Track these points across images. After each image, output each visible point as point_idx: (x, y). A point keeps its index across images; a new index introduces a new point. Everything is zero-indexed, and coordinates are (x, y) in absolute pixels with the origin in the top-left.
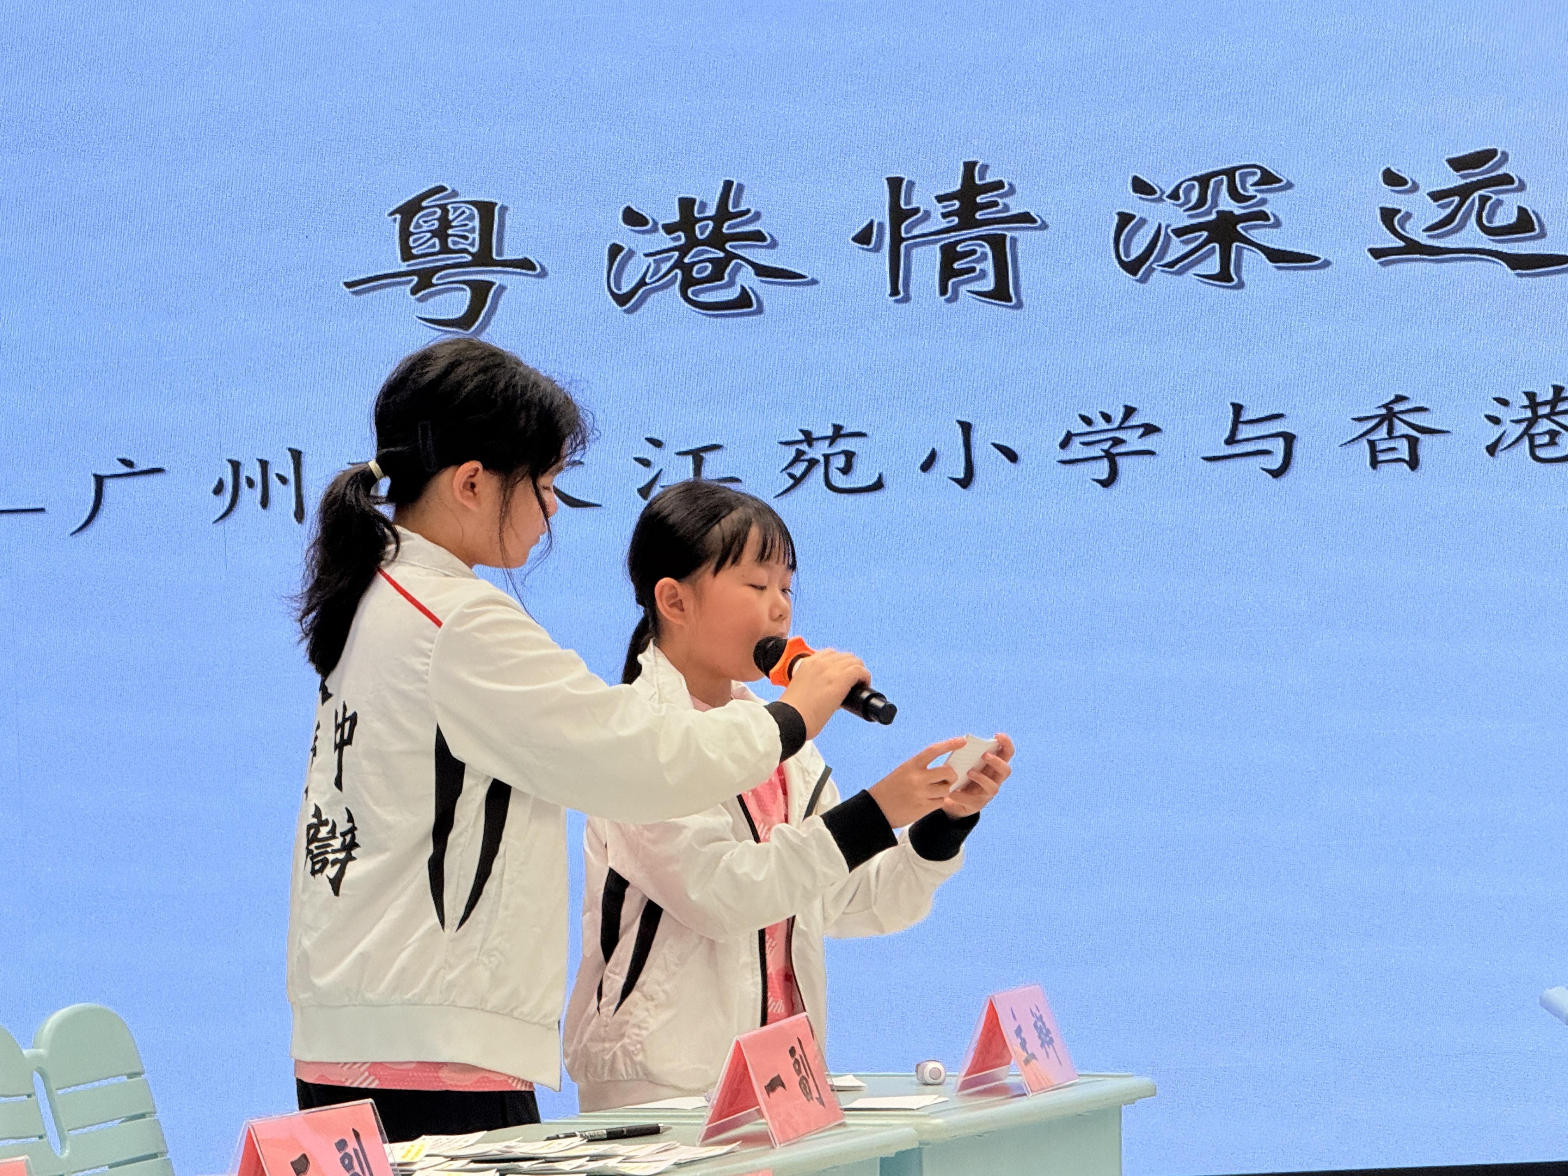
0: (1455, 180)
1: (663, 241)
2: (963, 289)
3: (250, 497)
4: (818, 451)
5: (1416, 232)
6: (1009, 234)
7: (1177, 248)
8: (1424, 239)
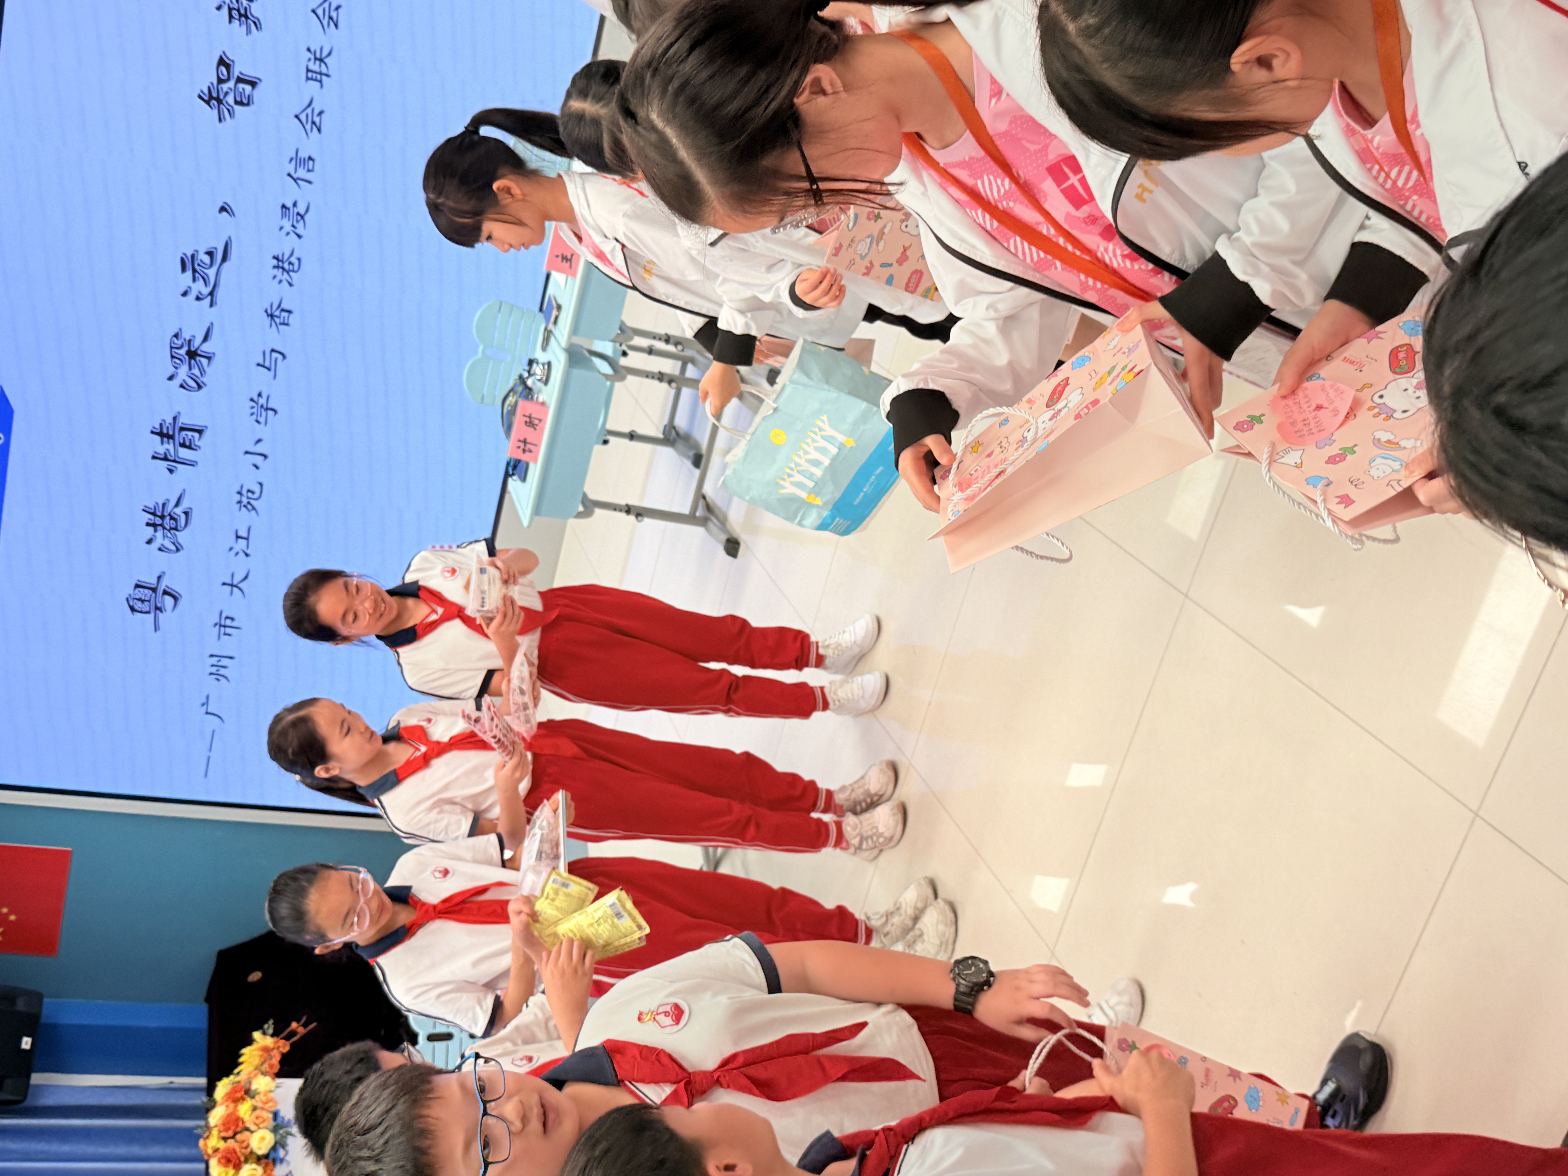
0: (189, 273)
1: (159, 534)
2: (197, 443)
3: (222, 671)
4: (245, 500)
5: (206, 291)
6: (180, 425)
7: (196, 371)
8: (209, 289)
